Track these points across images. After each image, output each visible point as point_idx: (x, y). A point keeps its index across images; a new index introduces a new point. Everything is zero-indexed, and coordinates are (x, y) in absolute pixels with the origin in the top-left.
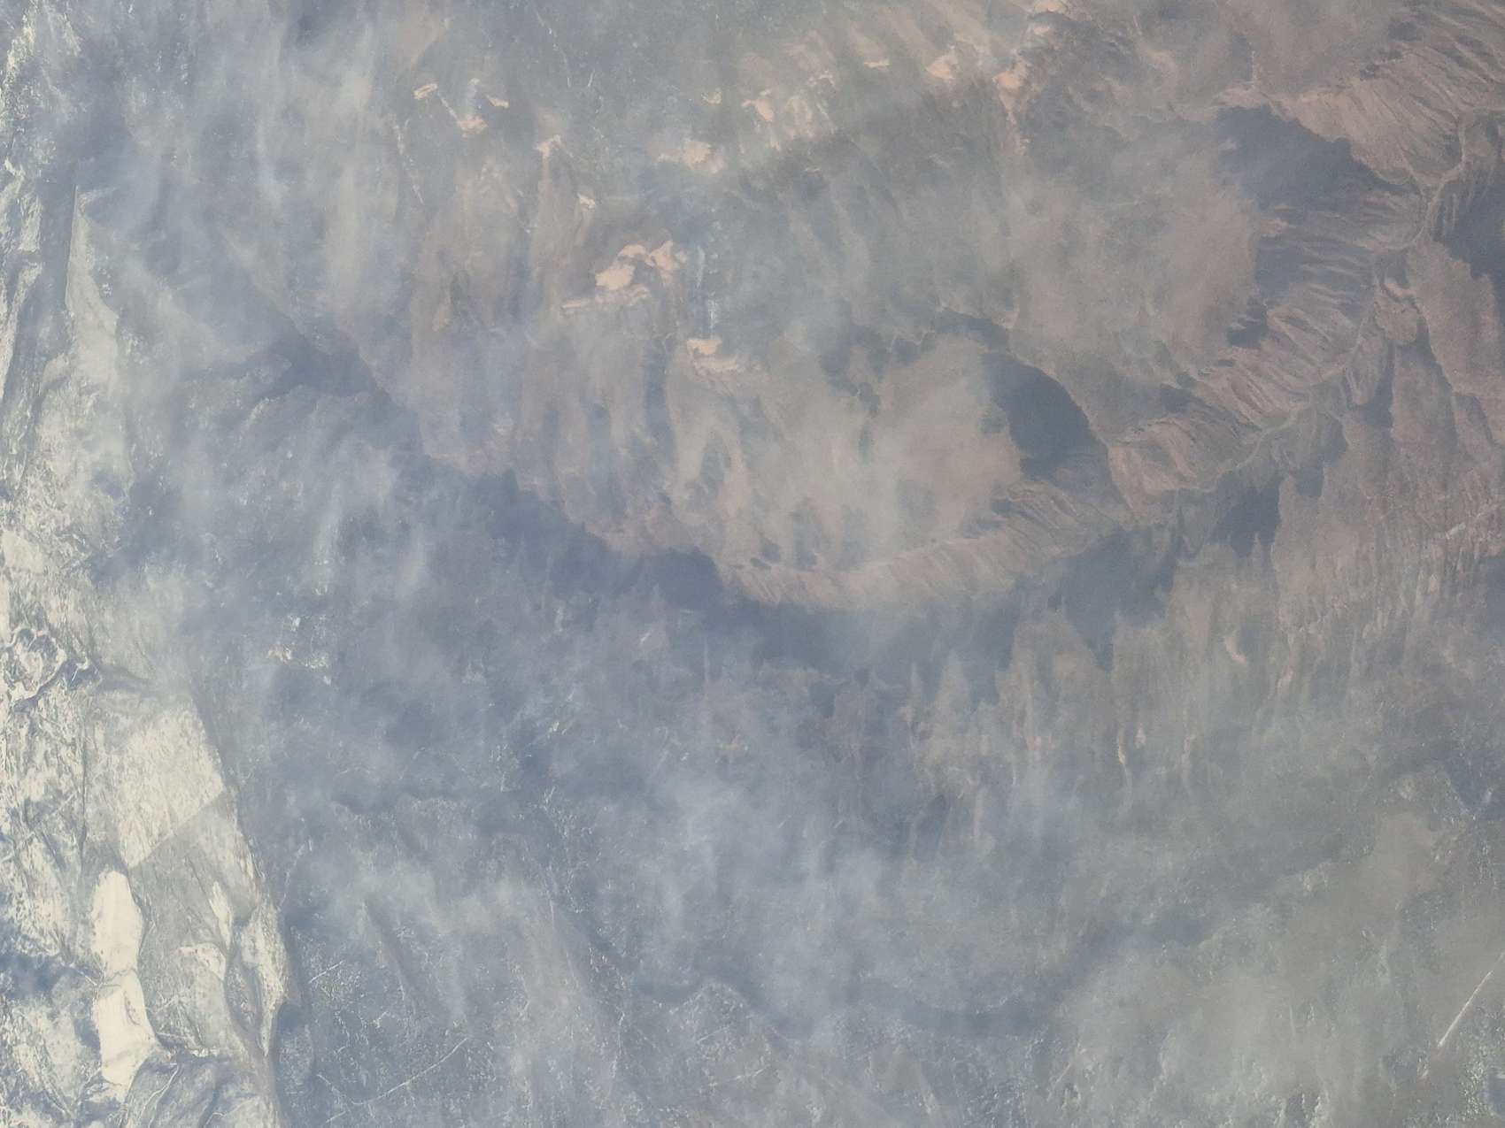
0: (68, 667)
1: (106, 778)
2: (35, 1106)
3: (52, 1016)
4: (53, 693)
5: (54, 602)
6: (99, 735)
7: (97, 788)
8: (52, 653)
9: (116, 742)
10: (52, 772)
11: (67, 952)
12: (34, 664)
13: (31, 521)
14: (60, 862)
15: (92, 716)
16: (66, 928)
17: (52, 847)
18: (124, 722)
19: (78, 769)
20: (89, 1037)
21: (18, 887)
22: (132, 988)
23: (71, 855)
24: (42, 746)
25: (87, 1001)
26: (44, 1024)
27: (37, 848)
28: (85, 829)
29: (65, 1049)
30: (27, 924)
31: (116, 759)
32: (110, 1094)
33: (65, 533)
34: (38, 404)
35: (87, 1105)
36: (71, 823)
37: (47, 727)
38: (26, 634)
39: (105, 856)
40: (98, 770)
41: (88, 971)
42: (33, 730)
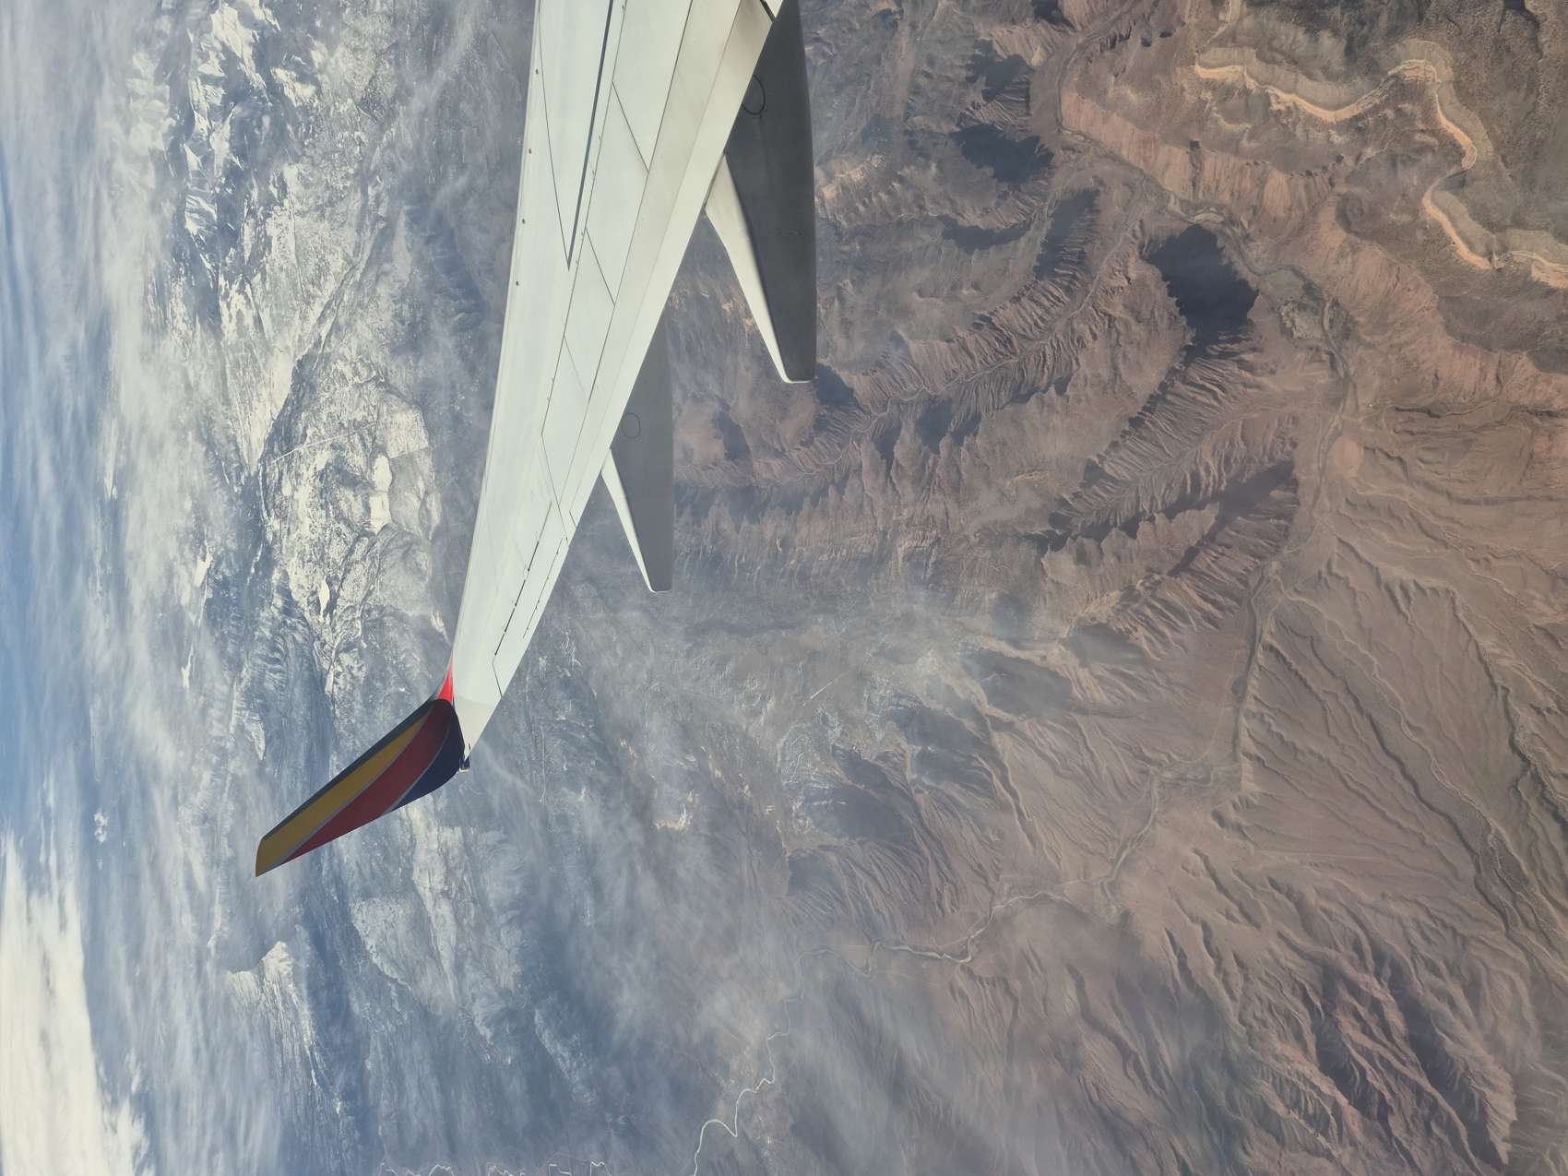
0: (376, 379)
1: (385, 424)
2: (345, 523)
3: (355, 496)
4: (369, 385)
5: (374, 354)
6: (385, 408)
7: (381, 426)
8: (371, 371)
9: (391, 413)
10: (366, 414)
11: (364, 478)
12: (364, 373)
13: (369, 321)
14: (364, 445)
15: (382, 400)
16: (364, 468)
17: (362, 438)
18: (395, 408)
19: (375, 416)
20: (368, 509)
21: (348, 446)
22: (385, 497)
23: (369, 444)
24: (363, 403)
25: (368, 495)
26: (351, 497)
27: (356, 438)
28: (375, 438)
29: (358, 510)
30: (349, 460)
31: (390, 419)
32: (373, 530)
33: (382, 331)
34: (378, 278)
35: (363, 530)
36: (370, 434)
37: (366, 397)
38: (361, 360)
39: (383, 450)
40: (382, 420)
41: (371, 485)
42: (360, 396)
